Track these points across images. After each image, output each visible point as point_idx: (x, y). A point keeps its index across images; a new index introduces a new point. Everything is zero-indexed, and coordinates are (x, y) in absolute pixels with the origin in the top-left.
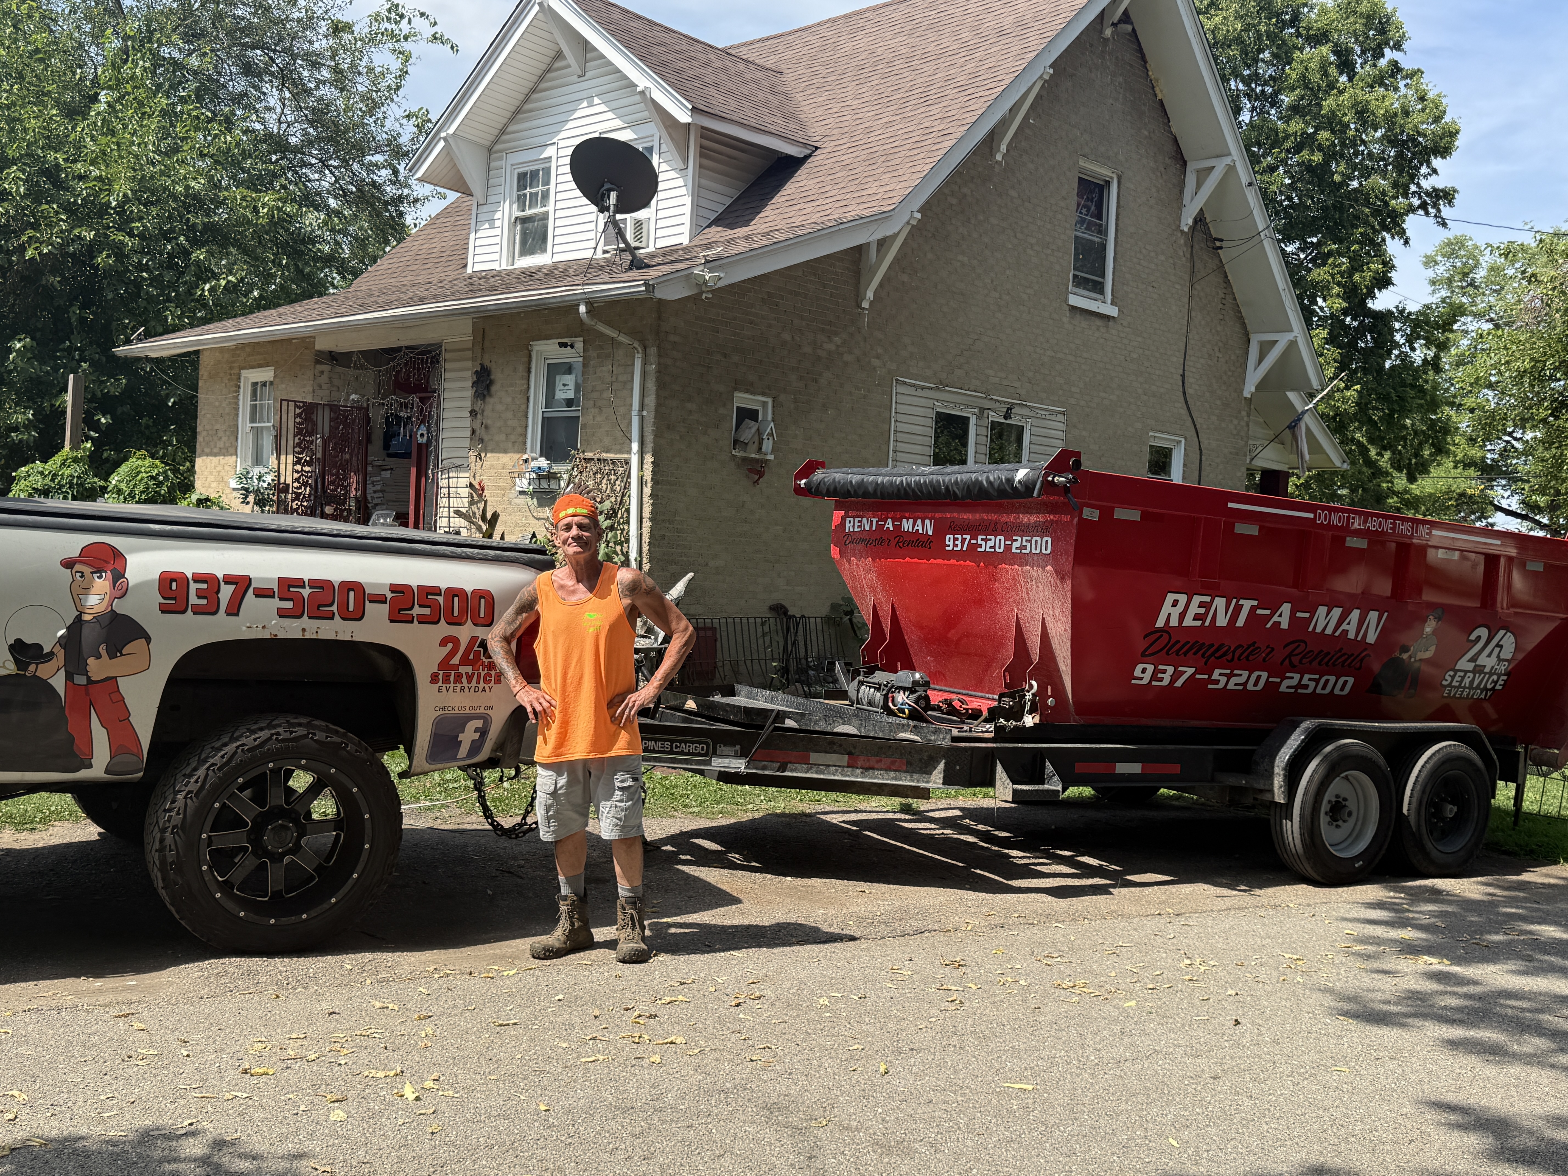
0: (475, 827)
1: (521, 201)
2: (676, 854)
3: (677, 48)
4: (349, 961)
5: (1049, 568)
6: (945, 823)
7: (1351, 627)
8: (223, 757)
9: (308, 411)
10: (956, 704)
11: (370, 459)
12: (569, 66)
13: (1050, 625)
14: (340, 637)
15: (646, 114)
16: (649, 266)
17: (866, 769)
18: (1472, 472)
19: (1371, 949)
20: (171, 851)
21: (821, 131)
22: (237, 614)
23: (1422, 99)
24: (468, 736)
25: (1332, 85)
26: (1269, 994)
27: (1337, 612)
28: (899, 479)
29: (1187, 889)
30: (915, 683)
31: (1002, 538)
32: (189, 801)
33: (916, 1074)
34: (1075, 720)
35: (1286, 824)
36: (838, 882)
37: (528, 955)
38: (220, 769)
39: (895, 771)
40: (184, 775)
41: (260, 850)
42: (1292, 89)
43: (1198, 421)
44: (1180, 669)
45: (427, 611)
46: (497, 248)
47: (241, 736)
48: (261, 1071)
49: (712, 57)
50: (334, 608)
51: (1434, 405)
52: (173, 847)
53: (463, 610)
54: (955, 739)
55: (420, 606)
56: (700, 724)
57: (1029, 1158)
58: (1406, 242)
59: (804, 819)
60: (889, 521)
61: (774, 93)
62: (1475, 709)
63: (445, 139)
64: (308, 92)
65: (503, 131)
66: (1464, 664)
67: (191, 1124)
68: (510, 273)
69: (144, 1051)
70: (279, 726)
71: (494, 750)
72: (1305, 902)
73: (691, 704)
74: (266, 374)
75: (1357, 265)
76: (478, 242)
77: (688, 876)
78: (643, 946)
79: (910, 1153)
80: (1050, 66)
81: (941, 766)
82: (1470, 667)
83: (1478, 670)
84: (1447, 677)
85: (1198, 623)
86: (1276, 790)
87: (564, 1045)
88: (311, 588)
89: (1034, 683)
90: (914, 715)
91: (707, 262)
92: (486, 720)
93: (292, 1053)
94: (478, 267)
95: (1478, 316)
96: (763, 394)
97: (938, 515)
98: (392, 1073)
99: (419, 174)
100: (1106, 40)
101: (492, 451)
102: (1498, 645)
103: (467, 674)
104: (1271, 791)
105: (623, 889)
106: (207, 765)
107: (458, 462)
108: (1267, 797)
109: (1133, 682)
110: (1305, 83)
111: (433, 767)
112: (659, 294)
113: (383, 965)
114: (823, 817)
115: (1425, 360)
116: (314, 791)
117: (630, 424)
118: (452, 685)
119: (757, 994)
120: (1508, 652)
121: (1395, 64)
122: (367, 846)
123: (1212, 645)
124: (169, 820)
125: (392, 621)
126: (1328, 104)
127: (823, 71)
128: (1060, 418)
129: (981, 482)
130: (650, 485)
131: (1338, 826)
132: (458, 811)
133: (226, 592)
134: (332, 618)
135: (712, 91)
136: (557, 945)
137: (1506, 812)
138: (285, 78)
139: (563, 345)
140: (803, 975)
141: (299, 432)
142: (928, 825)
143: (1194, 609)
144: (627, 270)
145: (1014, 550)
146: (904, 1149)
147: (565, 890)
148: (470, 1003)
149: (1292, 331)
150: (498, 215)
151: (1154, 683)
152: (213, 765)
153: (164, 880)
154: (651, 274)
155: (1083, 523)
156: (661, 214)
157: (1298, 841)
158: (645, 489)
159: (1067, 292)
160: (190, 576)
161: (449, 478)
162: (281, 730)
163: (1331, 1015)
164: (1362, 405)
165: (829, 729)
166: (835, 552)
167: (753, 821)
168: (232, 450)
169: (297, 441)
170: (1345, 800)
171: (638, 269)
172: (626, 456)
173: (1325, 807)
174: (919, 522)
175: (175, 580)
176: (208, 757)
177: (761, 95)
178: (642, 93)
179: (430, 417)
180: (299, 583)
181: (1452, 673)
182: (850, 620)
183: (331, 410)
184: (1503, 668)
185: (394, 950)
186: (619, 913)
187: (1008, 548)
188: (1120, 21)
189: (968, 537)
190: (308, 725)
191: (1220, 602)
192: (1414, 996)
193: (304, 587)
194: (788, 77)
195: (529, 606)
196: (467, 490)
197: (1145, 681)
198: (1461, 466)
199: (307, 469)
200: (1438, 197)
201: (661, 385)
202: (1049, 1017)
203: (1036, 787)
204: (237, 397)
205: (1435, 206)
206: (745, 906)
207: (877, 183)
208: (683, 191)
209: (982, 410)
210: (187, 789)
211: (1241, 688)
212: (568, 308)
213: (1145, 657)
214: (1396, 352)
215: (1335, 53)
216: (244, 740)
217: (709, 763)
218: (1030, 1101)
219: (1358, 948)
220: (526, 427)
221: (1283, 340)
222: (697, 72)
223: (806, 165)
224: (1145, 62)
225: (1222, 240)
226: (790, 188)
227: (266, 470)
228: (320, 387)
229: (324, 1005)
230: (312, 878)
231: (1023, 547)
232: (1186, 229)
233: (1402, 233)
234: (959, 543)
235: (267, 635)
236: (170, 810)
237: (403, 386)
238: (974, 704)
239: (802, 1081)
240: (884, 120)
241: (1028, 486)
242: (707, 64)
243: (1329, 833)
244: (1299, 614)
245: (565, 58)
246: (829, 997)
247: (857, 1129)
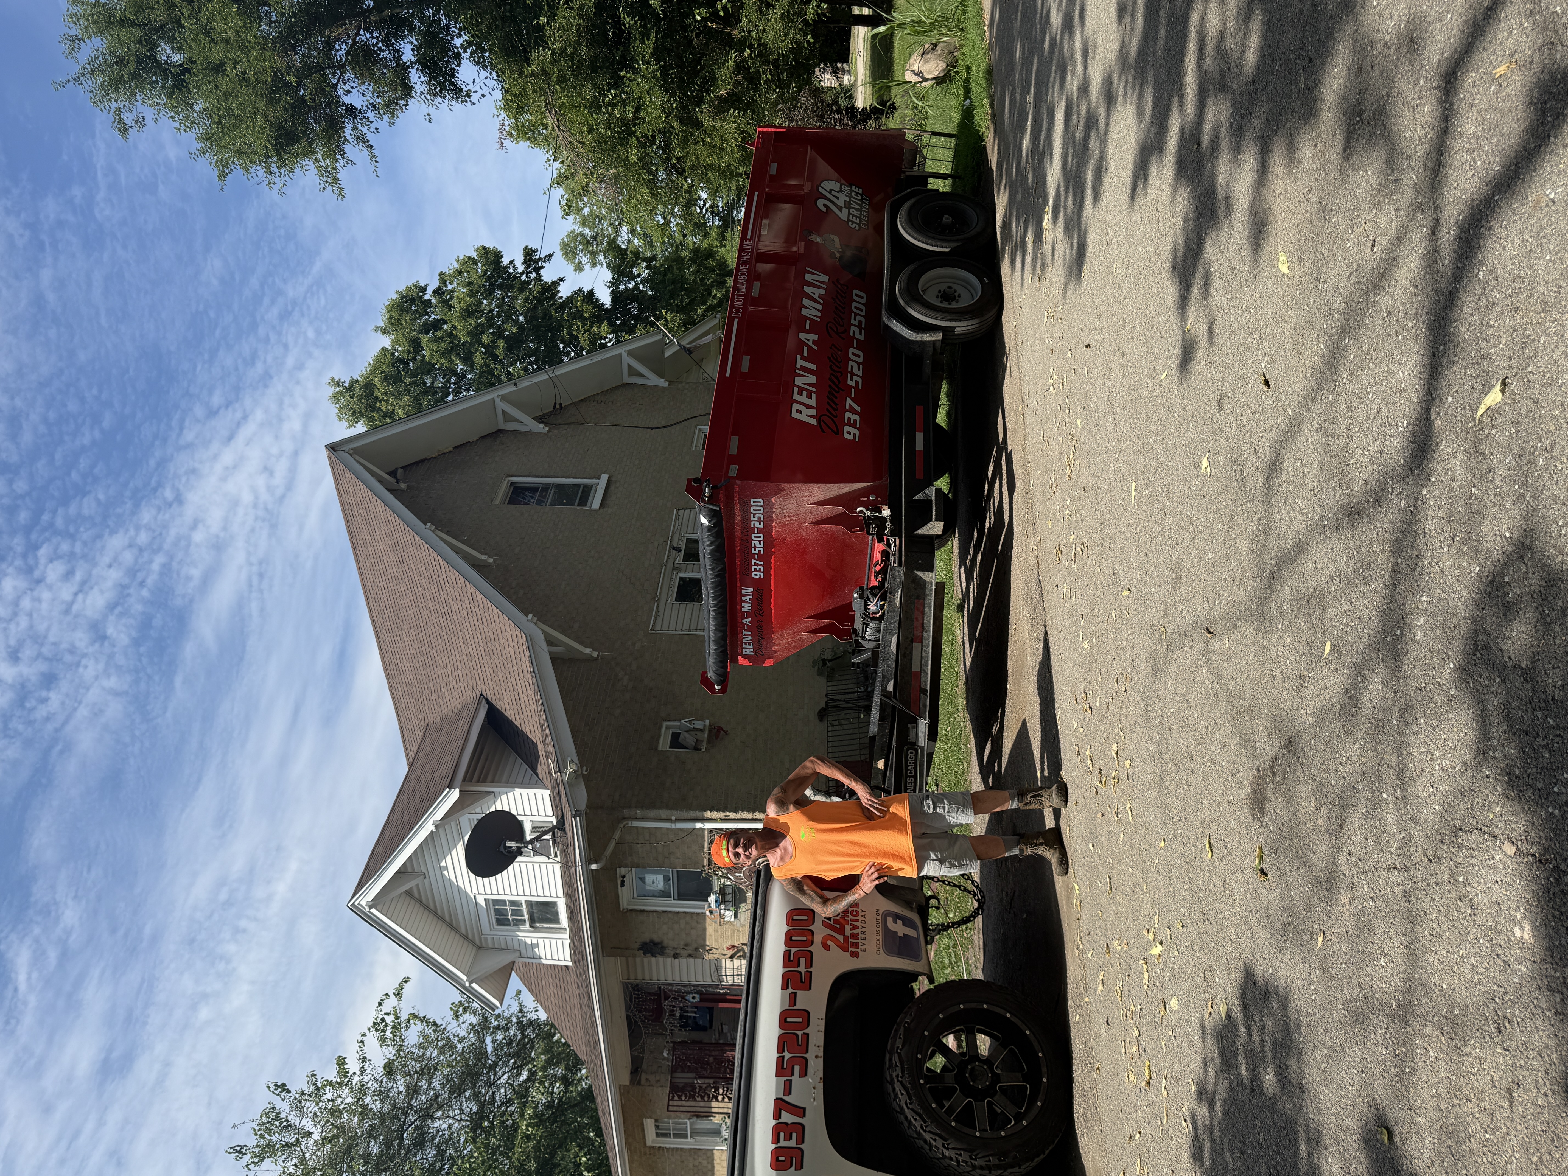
0: (981, 936)
1: (519, 922)
2: (994, 773)
3: (406, 802)
4: (1074, 1018)
5: (773, 500)
6: (969, 578)
7: (817, 292)
8: (915, 1120)
9: (676, 1090)
10: (878, 568)
11: (714, 1041)
12: (417, 885)
13: (815, 499)
14: (823, 1028)
15: (453, 824)
16: (563, 816)
17: (923, 628)
18: (728, 235)
19: (1039, 264)
20: (989, 1161)
21: (469, 692)
22: (804, 1109)
23: (460, 272)
24: (900, 929)
25: (450, 334)
26: (1070, 328)
27: (806, 302)
28: (712, 613)
29: (1007, 399)
30: (861, 597)
31: (753, 535)
32: (950, 1146)
33: (1129, 568)
34: (886, 481)
35: (958, 330)
36: (1009, 649)
37: (1065, 878)
38: (925, 1122)
39: (924, 607)
40: (930, 1150)
41: (989, 1091)
42: (451, 361)
43: (685, 417)
44: (847, 407)
45: (803, 961)
46: (554, 942)
47: (899, 1105)
48: (1147, 1071)
49: (413, 777)
50: (800, 1033)
51: (679, 260)
52: (987, 1159)
53: (802, 932)
54: (900, 564)
55: (799, 966)
56: (893, 756)
57: (1178, 476)
58: (562, 280)
59: (969, 682)
60: (744, 621)
61: (441, 729)
62: (877, 209)
63: (470, 983)
64: (437, 1096)
65: (465, 937)
66: (844, 215)
67: (1185, 1120)
68: (571, 930)
69: (1138, 1170)
70: (891, 1076)
71: (912, 909)
72: (1012, 315)
73: (881, 764)
74: (649, 1125)
75: (579, 315)
76: (549, 957)
77: (1009, 762)
78: (1054, 787)
79: (1179, 562)
80: (425, 524)
81: (919, 573)
82: (845, 211)
83: (848, 205)
84: (853, 226)
85: (814, 395)
86: (934, 339)
87: (1122, 836)
88: (784, 1051)
89: (858, 510)
90: (883, 598)
91: (559, 771)
92: (886, 914)
93: (1134, 1049)
94: (568, 957)
95: (617, 232)
96: (660, 729)
97: (738, 585)
98: (1145, 966)
99: (497, 1003)
100: (409, 487)
101: (705, 940)
102: (830, 193)
103: (851, 929)
104: (934, 342)
105: (1012, 805)
106: (922, 1132)
107: (713, 967)
108: (938, 345)
109: (857, 440)
110: (446, 353)
111: (924, 956)
112: (583, 806)
113: (1076, 990)
114: (968, 668)
115: (647, 268)
116: (945, 1050)
117: (681, 830)
118: (860, 941)
119: (1083, 695)
120: (836, 186)
121: (435, 292)
122: (985, 1006)
123: (830, 386)
124: (966, 1162)
125: (810, 988)
126: (463, 338)
127: (427, 693)
128: (681, 513)
129: (711, 550)
130: (727, 813)
131: (959, 296)
132: (971, 950)
133: (787, 1117)
134: (808, 1035)
135: (437, 774)
136: (1057, 855)
137: (953, 185)
138: (427, 1115)
139: (622, 885)
140: (1070, 664)
141: (692, 1098)
142: (971, 590)
143: (803, 398)
144: (566, 833)
145: (762, 526)
146: (1176, 568)
147: (1016, 852)
148: (1097, 915)
149: (620, 354)
150: (528, 941)
151: (858, 426)
152: (922, 1127)
153: (1012, 1167)
154: (568, 813)
155: (740, 476)
156: (528, 812)
157: (970, 322)
158: (731, 817)
159: (590, 510)
160: (774, 1146)
161: (726, 975)
162: (894, 1074)
163: (1081, 282)
164: (679, 310)
165: (894, 657)
166: (769, 663)
167: (971, 720)
168: (709, 1153)
169: (699, 1099)
170: (940, 292)
171: (564, 824)
172: (706, 833)
173: (945, 305)
174: (744, 598)
175: (777, 1158)
176: (916, 1131)
177: (443, 738)
178: (436, 827)
179: (679, 991)
180: (780, 1060)
181: (850, 223)
182: (829, 661)
183: (675, 1071)
184: (847, 189)
185: (1066, 984)
186: (1031, 807)
187: (760, 531)
188: (395, 477)
189: (753, 561)
190: (891, 1053)
191: (798, 381)
192: (1067, 229)
193: (783, 1057)
194: (431, 719)
195: (798, 884)
196: (735, 961)
197: (857, 432)
198: (724, 242)
199: (721, 1091)
200: (531, 260)
201: (653, 806)
202: (1090, 479)
203: (934, 505)
204: (668, 1149)
205: (537, 262)
206: (1027, 715)
207: (507, 647)
208: (510, 795)
209: (674, 568)
210: (941, 1147)
211: (861, 366)
212: (593, 879)
213: (839, 432)
214: (641, 287)
215: (427, 333)
216: (903, 1103)
217: (922, 748)
218: (1143, 482)
219: (1039, 271)
220: (685, 913)
221: (627, 360)
222: (423, 786)
223: (494, 702)
224: (426, 459)
225: (555, 404)
226: (510, 714)
227: (724, 1125)
228: (658, 1081)
229: (1103, 1031)
230: (1011, 1050)
231: (759, 520)
232: (547, 429)
233: (555, 284)
234: (758, 568)
235: (821, 1086)
236: (958, 1162)
237: (658, 1013)
238: (877, 556)
239: (1137, 651)
240: (462, 645)
241: (713, 515)
242: (418, 780)
243: (965, 300)
244: (807, 327)
245: (411, 888)
246: (1083, 641)
247: (1166, 604)
